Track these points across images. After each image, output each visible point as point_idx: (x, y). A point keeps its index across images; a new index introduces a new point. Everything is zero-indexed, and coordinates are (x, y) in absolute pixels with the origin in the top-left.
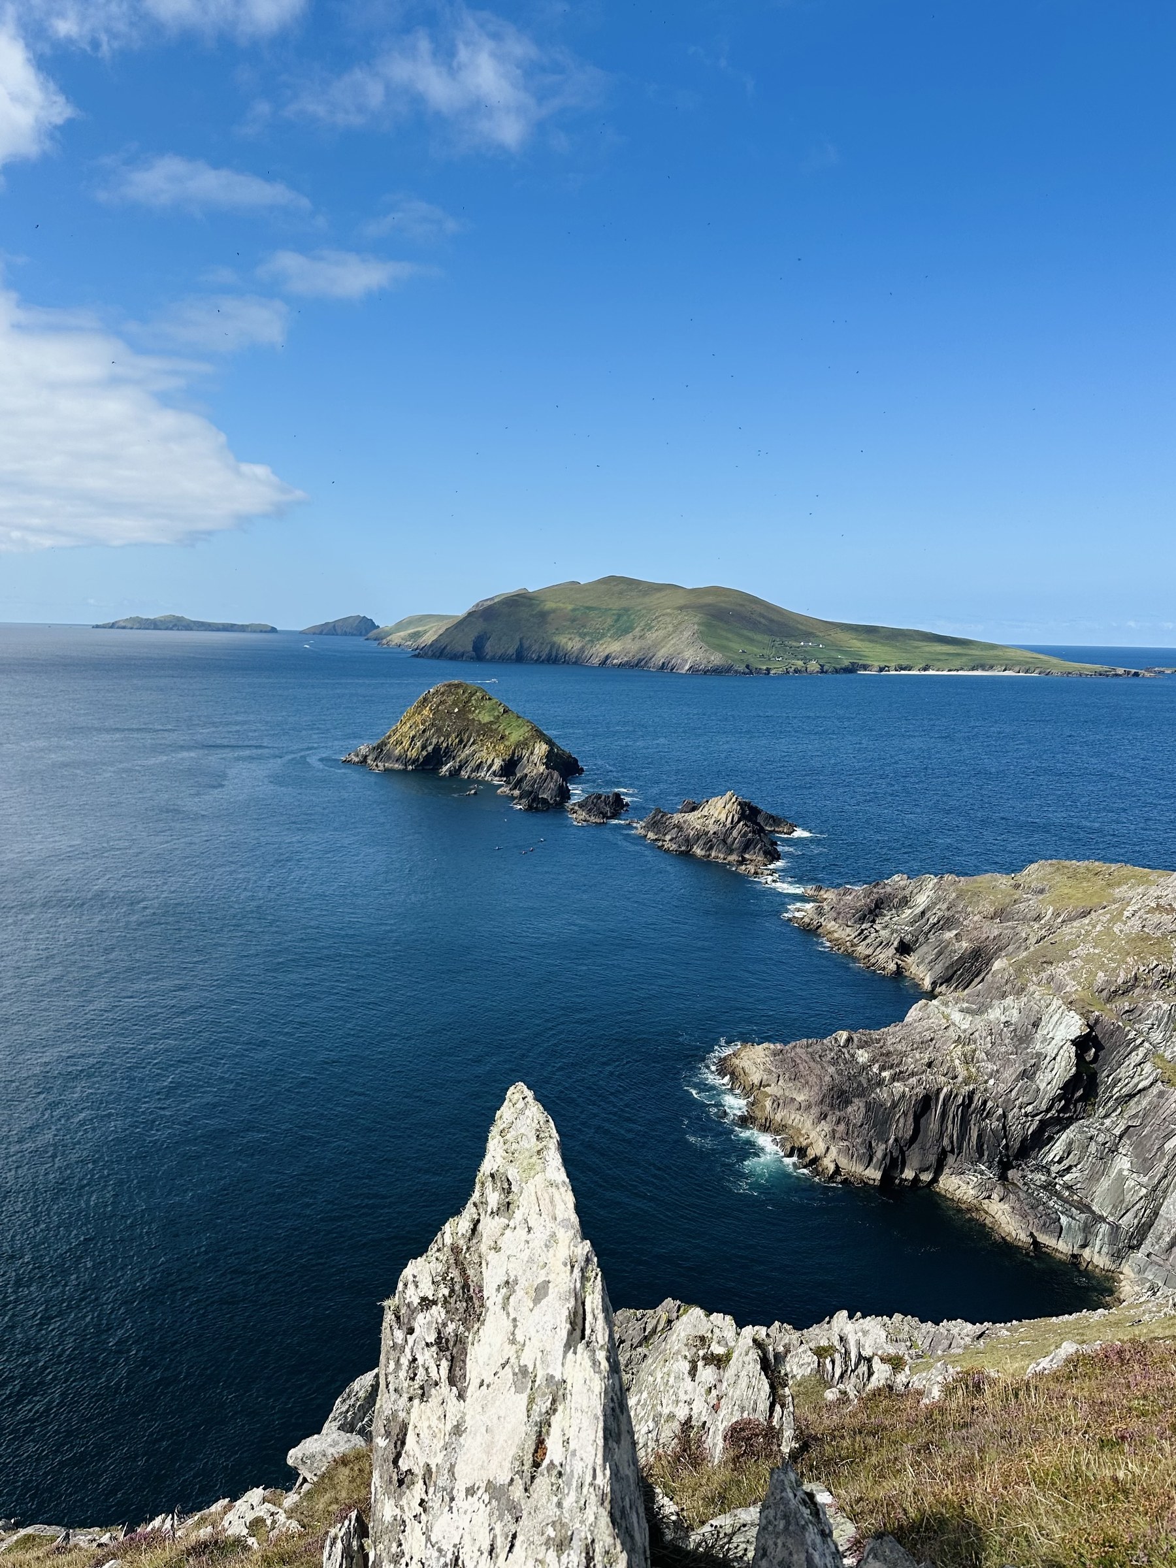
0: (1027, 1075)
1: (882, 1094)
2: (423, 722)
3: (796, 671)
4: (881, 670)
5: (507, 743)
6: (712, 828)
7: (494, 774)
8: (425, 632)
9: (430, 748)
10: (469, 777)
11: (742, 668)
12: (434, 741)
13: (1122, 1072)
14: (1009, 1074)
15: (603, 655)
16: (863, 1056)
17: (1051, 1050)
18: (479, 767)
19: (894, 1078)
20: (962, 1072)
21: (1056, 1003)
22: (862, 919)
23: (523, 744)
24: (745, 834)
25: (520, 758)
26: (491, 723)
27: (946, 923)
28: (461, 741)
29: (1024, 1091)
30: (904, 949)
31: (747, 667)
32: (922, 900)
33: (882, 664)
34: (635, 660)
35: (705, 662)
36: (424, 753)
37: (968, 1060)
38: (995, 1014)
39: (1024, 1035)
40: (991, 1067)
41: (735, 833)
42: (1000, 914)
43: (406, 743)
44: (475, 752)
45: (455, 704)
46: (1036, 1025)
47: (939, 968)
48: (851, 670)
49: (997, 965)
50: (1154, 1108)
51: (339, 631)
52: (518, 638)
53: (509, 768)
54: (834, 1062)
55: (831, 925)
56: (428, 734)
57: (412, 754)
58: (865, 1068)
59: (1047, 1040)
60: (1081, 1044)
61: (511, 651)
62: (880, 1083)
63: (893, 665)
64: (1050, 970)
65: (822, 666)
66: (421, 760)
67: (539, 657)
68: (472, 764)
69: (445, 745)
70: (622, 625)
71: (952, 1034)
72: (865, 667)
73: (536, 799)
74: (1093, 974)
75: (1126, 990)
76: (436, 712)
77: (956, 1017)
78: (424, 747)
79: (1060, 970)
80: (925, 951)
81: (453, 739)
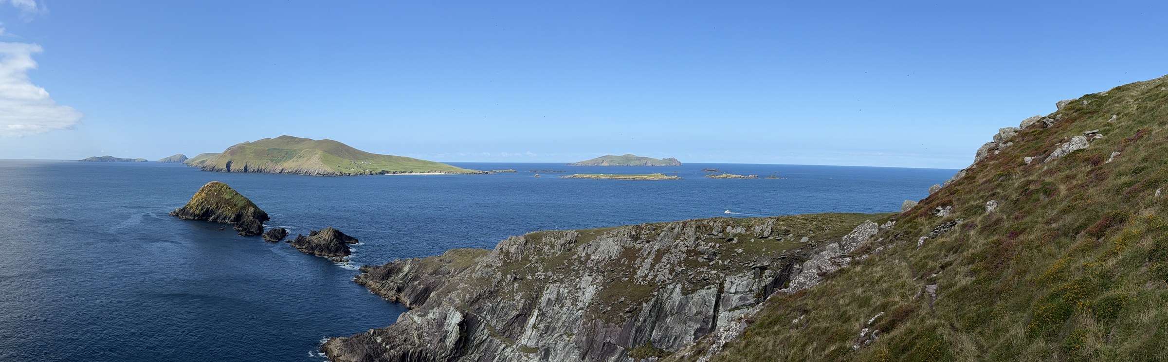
0: (442, 340)
1: (386, 356)
2: (202, 199)
3: (361, 174)
4: (394, 173)
5: (237, 207)
6: (323, 243)
7: (231, 221)
8: (207, 160)
9: (205, 210)
10: (221, 222)
11: (339, 173)
12: (206, 207)
13: (477, 334)
14: (435, 341)
15: (281, 169)
16: (379, 340)
17: (450, 329)
18: (225, 218)
19: (391, 348)
20: (417, 342)
21: (452, 308)
22: (383, 279)
23: (244, 208)
24: (336, 245)
25: (243, 213)
26: (230, 199)
27: (415, 278)
28: (218, 207)
29: (441, 347)
30: (399, 290)
31: (341, 172)
32: (406, 269)
33: (395, 171)
34: (294, 171)
35: (323, 171)
36: (202, 212)
37: (420, 337)
38: (430, 316)
39: (441, 323)
40: (428, 339)
41: (332, 244)
42: (435, 273)
43: (195, 208)
44: (223, 211)
45: (215, 191)
46: (445, 319)
47: (412, 297)
48: (382, 173)
49: (432, 294)
50: (489, 346)
51: (172, 161)
52: (245, 162)
53: (238, 217)
54: (368, 343)
55: (371, 282)
56: (204, 204)
57: (197, 212)
58: (380, 344)
59: (449, 325)
60: (461, 325)
61: (242, 168)
62: (386, 351)
63: (398, 171)
64: (450, 295)
65: (371, 172)
66: (201, 214)
67: (254, 170)
68: (222, 217)
69: (211, 208)
70: (289, 155)
71: (414, 326)
72: (388, 172)
73: (249, 232)
74: (465, 295)
75: (477, 300)
76: (207, 194)
77: (416, 318)
78: (202, 209)
79: (453, 295)
80: (408, 290)
81: (214, 206)
